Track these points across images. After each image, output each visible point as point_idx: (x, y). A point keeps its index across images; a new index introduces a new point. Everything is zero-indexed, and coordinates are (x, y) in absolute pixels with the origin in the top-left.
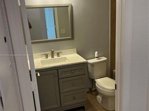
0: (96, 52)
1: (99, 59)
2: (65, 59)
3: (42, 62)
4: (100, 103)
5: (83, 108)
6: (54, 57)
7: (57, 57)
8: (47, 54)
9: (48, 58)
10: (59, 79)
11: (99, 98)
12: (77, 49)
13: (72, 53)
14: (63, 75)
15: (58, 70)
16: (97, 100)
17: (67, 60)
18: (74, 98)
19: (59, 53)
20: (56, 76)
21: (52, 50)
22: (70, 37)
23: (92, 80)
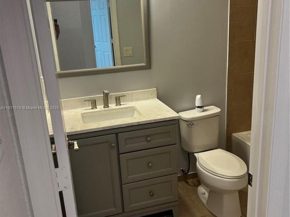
0: (198, 97)
1: (204, 111)
2: (133, 110)
3: (84, 116)
4: (205, 202)
6: (109, 107)
7: (116, 105)
8: (95, 100)
9: (97, 108)
10: (119, 154)
11: (203, 193)
12: (157, 90)
13: (147, 99)
14: (127, 146)
15: (119, 134)
16: (198, 197)
17: (136, 112)
18: (151, 193)
19: (119, 97)
20: (113, 147)
21: (106, 91)
22: (144, 64)
23: (188, 154)
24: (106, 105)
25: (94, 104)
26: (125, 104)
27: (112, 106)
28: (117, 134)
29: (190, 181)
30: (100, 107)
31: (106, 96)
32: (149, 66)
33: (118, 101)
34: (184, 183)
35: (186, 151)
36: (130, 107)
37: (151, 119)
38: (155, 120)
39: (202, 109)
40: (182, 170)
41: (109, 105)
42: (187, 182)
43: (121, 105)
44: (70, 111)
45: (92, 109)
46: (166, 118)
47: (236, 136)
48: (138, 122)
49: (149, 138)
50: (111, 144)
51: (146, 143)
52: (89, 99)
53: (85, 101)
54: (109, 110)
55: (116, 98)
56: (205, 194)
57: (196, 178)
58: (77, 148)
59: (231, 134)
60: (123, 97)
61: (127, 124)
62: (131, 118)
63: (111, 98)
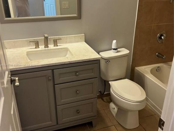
0: (114, 41)
1: (118, 52)
2: (66, 50)
3: (28, 54)
4: (115, 115)
5: (90, 124)
6: (48, 47)
7: (54, 46)
8: (38, 42)
9: (39, 48)
10: (54, 85)
11: (114, 108)
12: (85, 35)
13: (78, 42)
14: (61, 79)
15: (54, 70)
16: (110, 111)
17: (68, 52)
18: (78, 111)
19: (56, 40)
20: (49, 80)
21: (46, 35)
22: (76, 15)
23: (105, 81)
24: (46, 46)
25: (37, 45)
26: (61, 46)
27: (51, 46)
28: (53, 70)
29: (105, 98)
30: (42, 47)
31: (46, 39)
32: (79, 17)
33: (55, 42)
34: (100, 99)
35: (103, 80)
36: (64, 48)
37: (79, 59)
38: (82, 60)
39: (116, 51)
40: (100, 92)
41: (49, 46)
42: (103, 99)
43: (58, 46)
44: (18, 49)
45: (35, 48)
46: (91, 59)
47: (137, 69)
48: (69, 62)
49: (77, 74)
50: (48, 78)
51: (75, 76)
52: (33, 40)
53: (30, 42)
54: (48, 50)
55: (54, 40)
56: (114, 109)
57: (109, 96)
58: (18, 84)
59: (134, 68)
60: (59, 40)
61: (60, 63)
62: (65, 57)
63: (50, 40)
